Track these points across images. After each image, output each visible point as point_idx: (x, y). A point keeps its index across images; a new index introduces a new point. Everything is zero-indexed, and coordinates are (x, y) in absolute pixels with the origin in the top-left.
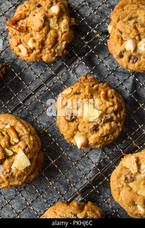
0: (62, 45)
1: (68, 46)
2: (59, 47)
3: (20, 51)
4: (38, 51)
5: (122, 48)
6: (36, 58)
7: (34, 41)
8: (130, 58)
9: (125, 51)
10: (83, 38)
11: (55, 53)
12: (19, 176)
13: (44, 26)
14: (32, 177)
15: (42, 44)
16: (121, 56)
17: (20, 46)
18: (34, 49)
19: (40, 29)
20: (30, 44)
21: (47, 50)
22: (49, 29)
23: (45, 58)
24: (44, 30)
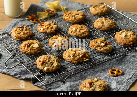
0: (54, 29)
1: (55, 30)
2: (53, 29)
3: (40, 29)
4: (46, 29)
5: (72, 30)
6: (45, 31)
7: (45, 27)
8: (74, 32)
9: (73, 31)
10: (61, 31)
11: (51, 31)
12: (34, 50)
13: (49, 24)
14: (38, 51)
15: (48, 28)
16: (72, 32)
17: (41, 28)
18: (45, 29)
19: (48, 25)
20: (44, 28)
21: (49, 29)
22: (51, 26)
23: (48, 31)
24: (49, 25)
